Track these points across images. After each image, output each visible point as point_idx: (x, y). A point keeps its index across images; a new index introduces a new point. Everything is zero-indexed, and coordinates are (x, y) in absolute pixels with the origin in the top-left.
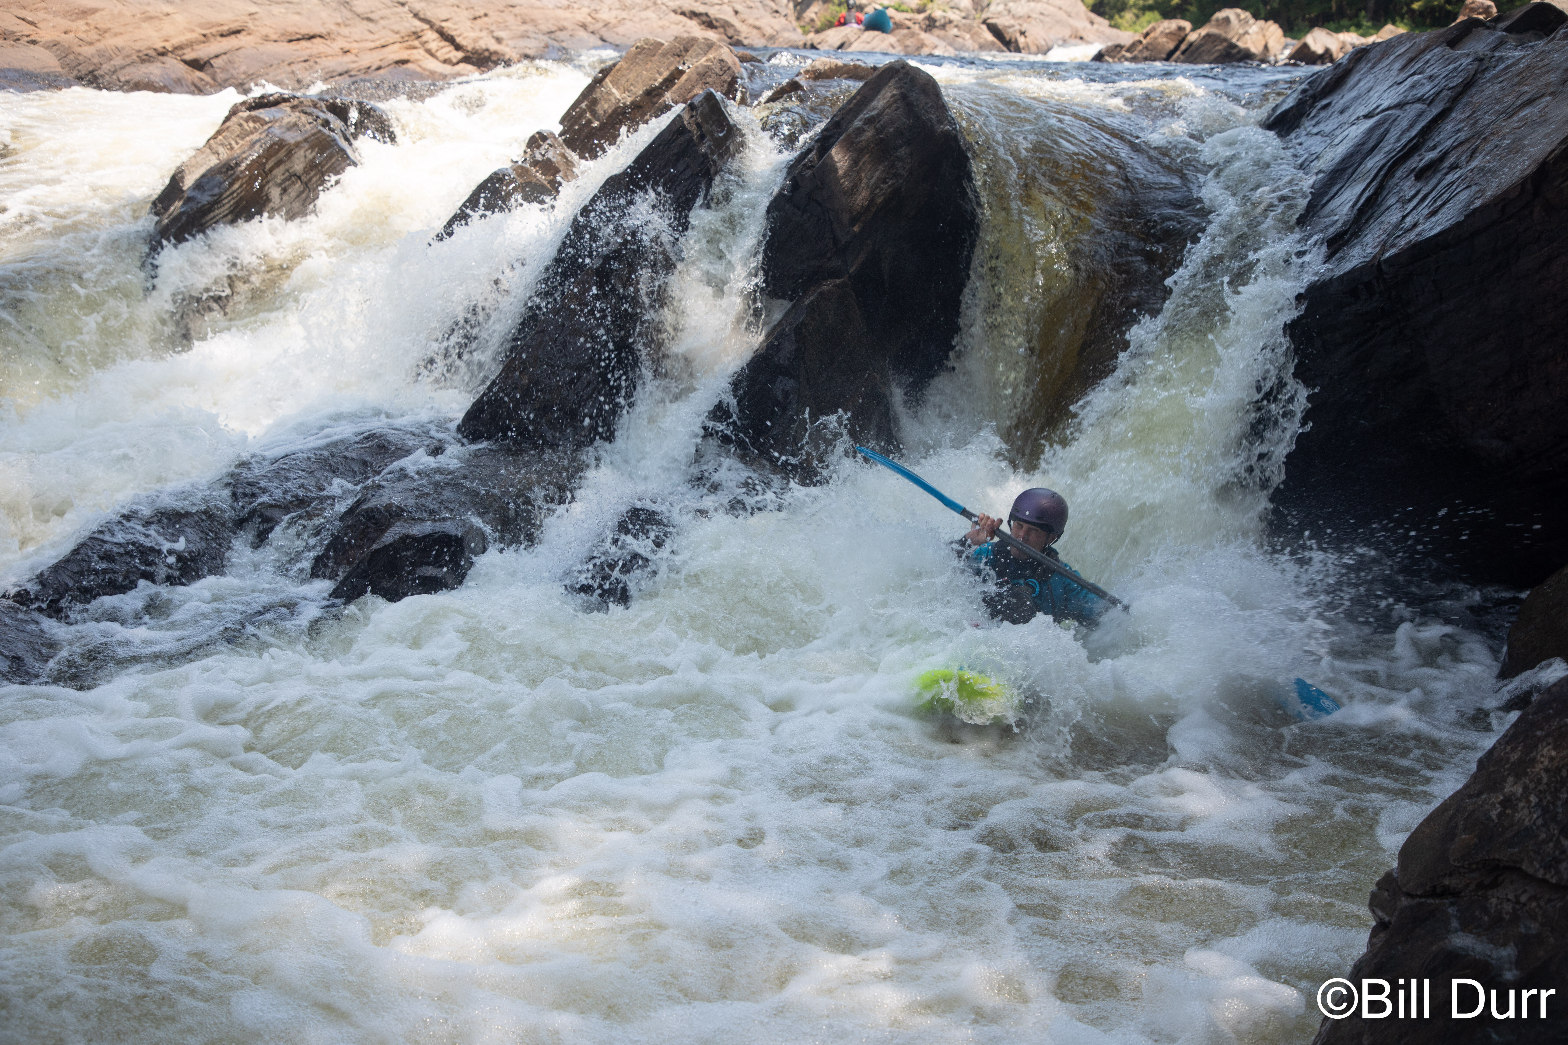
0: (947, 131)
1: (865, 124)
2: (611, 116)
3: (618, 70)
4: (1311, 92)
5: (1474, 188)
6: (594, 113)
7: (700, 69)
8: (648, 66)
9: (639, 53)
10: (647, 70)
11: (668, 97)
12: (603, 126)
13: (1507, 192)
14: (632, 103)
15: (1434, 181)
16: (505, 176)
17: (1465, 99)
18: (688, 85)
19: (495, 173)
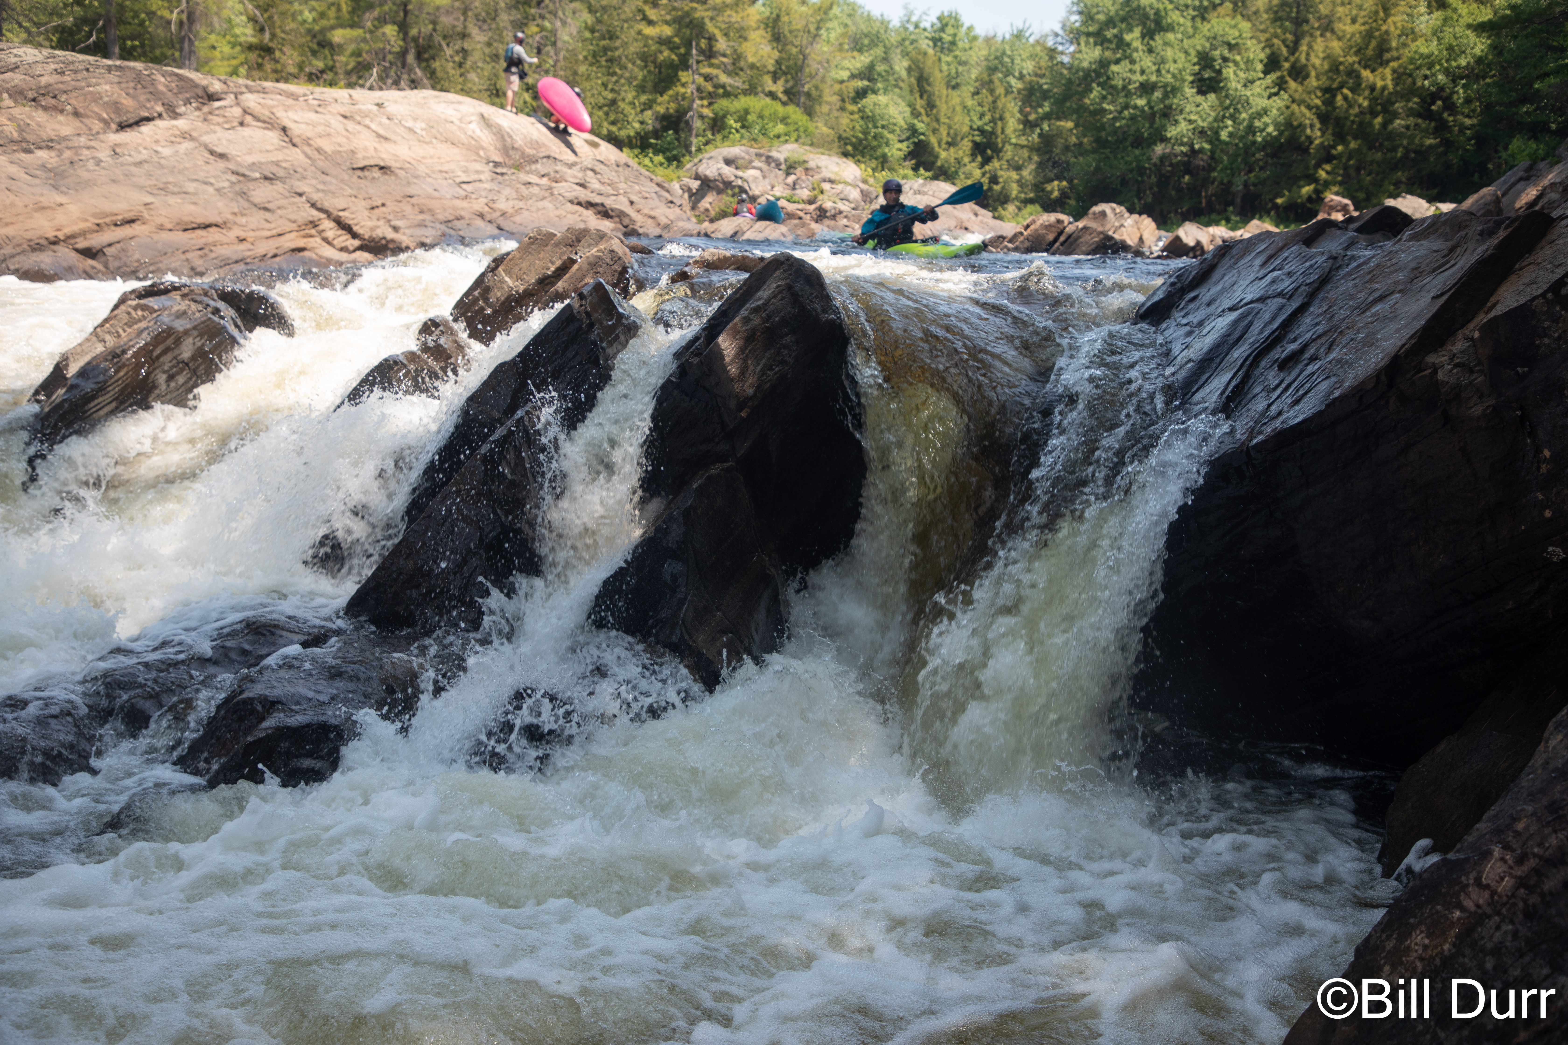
0: (832, 321)
1: (751, 313)
2: (503, 303)
3: (511, 260)
4: (1179, 285)
5: (1333, 379)
6: (486, 300)
7: (592, 259)
8: (541, 256)
9: (533, 243)
10: (539, 260)
11: (560, 285)
12: (495, 312)
13: (1363, 382)
14: (525, 291)
15: (1296, 372)
16: (396, 363)
17: (1321, 295)
18: (579, 275)
19: (386, 360)
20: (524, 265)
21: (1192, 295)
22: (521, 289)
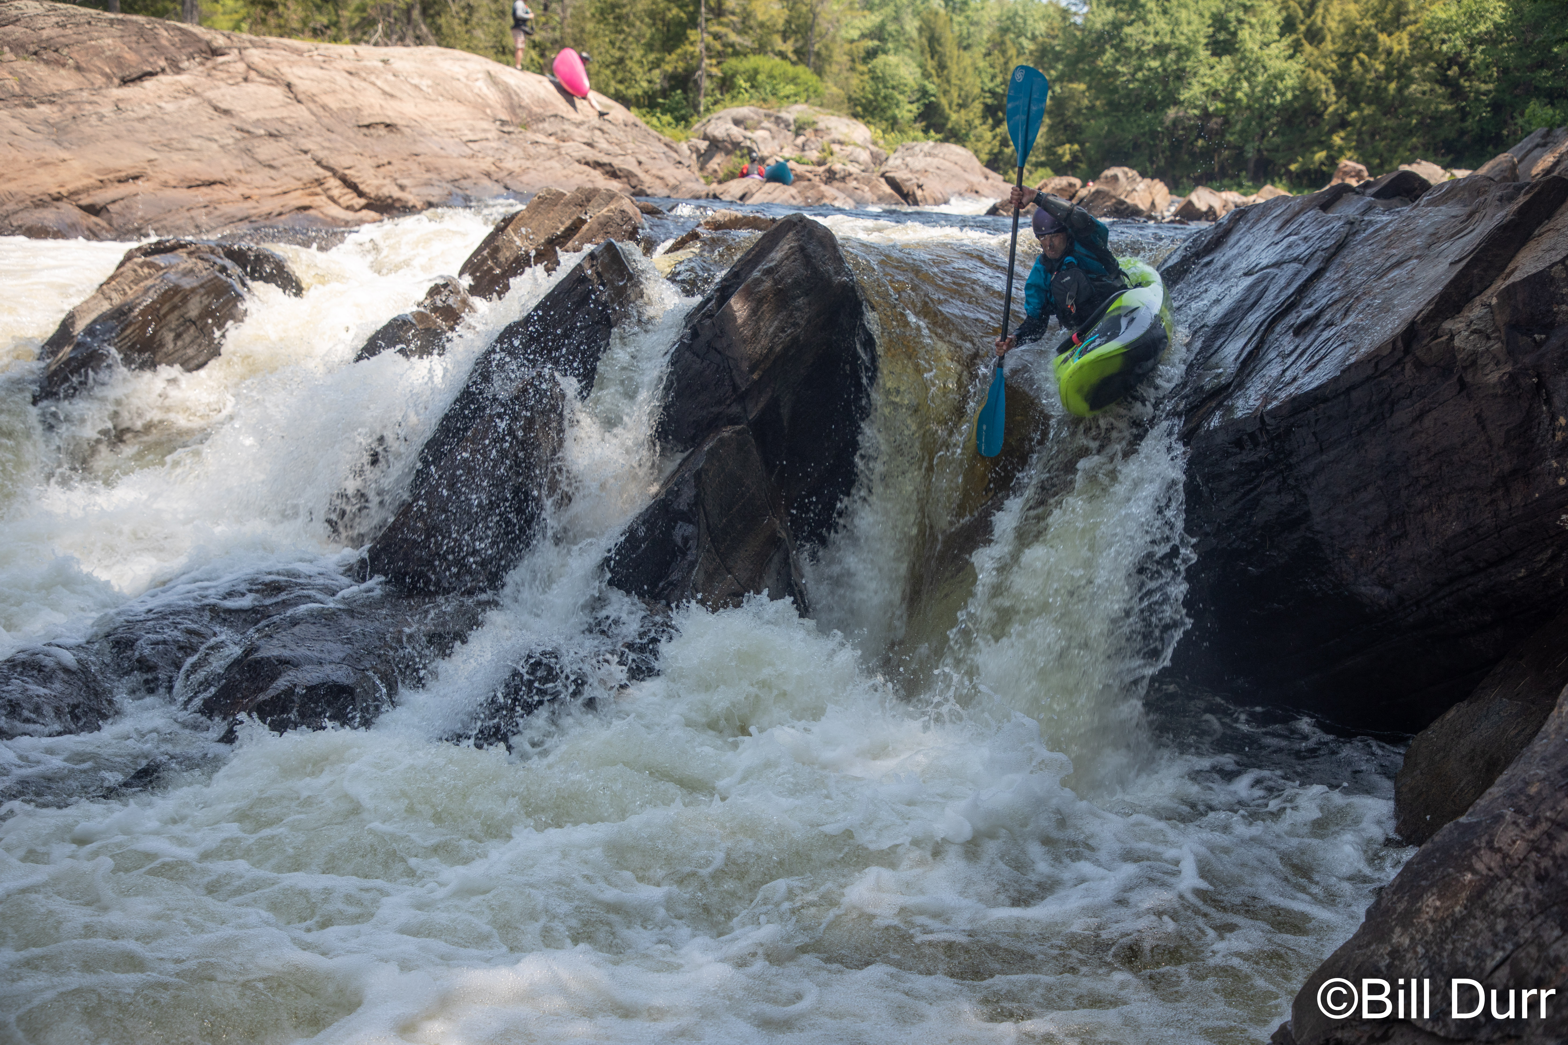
0: (845, 282)
1: (764, 274)
2: (512, 262)
3: (520, 220)
4: (1194, 249)
5: (1350, 345)
6: (495, 260)
7: (602, 219)
8: (550, 216)
9: (542, 203)
10: (549, 220)
12: (504, 273)
13: (1379, 348)
14: (533, 250)
15: (1311, 337)
16: (405, 322)
17: (1338, 260)
18: (590, 234)
19: (395, 320)
20: (533, 225)
21: (1207, 259)
22: (530, 248)
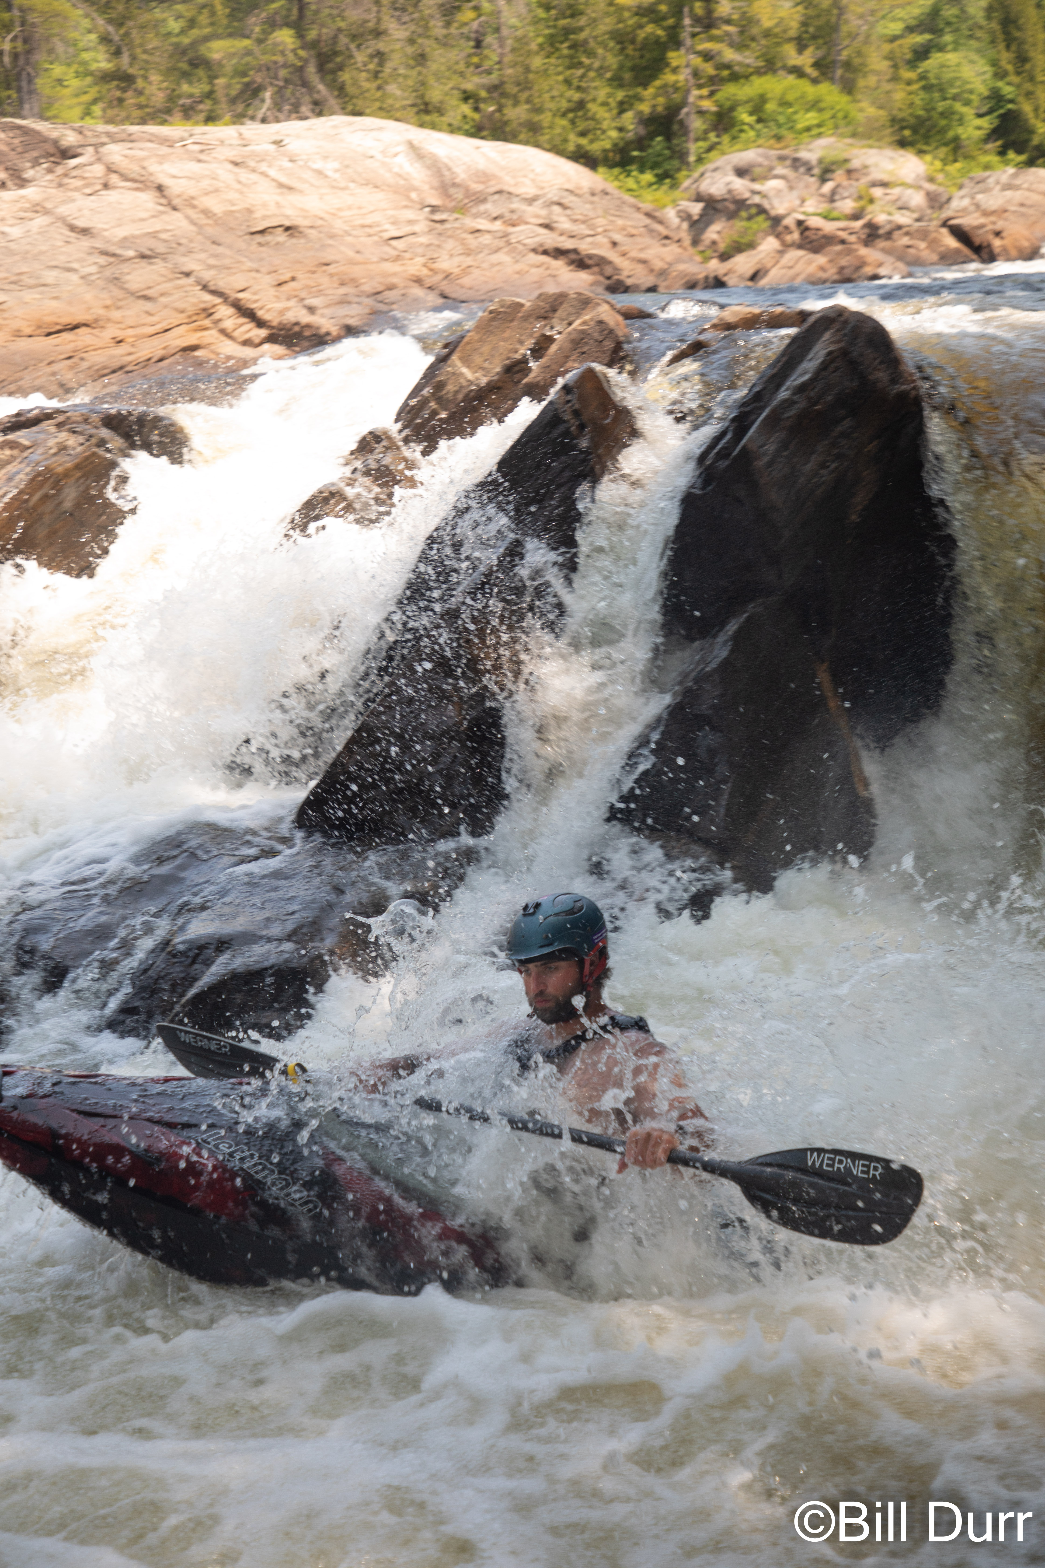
1: (794, 394)
3: (468, 343)
7: (574, 336)
8: (506, 335)
9: (493, 319)
10: (505, 340)
14: (488, 384)
16: (332, 493)
18: (559, 357)
19: (320, 491)
20: (486, 349)
22: (484, 381)
